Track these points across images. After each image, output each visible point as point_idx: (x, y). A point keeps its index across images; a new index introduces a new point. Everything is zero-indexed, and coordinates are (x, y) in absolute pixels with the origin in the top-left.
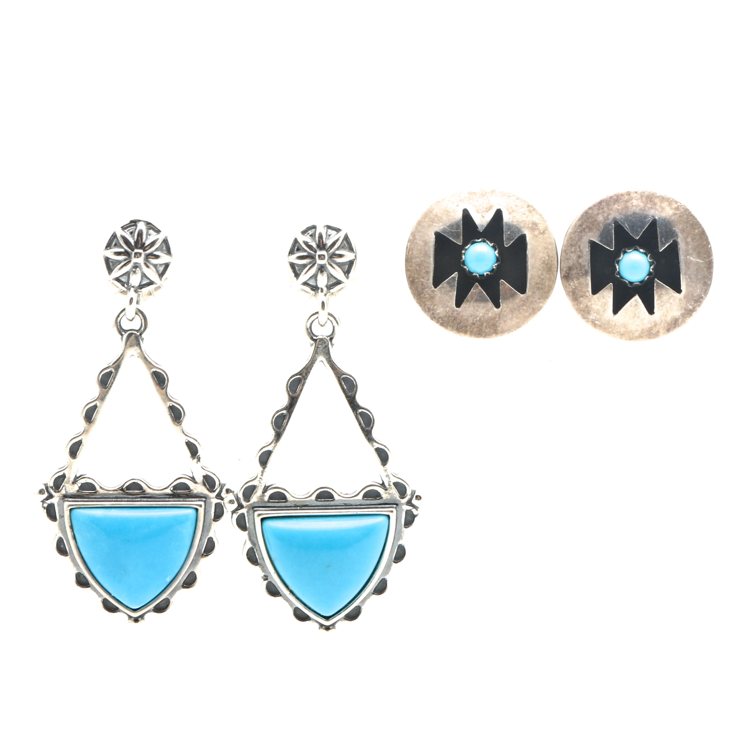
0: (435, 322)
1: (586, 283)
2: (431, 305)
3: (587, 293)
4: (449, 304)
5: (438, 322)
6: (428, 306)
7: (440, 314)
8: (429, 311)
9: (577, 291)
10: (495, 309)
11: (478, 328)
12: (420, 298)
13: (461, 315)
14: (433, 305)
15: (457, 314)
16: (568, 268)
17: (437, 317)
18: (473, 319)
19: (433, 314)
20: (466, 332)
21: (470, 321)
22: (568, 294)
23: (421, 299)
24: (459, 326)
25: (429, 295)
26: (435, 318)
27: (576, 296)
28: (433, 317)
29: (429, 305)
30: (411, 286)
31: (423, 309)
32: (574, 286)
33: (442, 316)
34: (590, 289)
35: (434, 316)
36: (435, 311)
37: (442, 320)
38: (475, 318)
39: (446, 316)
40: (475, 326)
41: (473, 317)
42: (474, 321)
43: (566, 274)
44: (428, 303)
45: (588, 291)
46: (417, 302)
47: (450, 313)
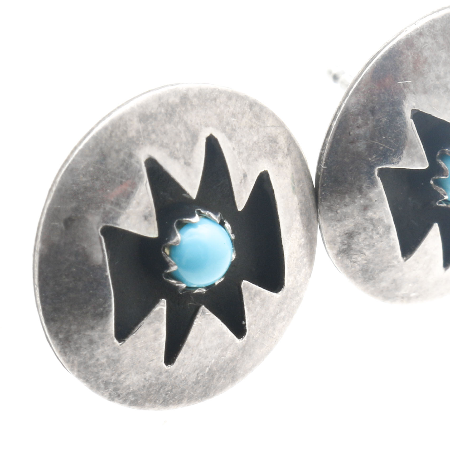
0: (120, 402)
1: (390, 246)
2: (112, 375)
3: (394, 261)
4: (153, 364)
5: (125, 401)
6: (105, 379)
7: (131, 387)
8: (106, 388)
9: (372, 266)
10: (237, 341)
11: (204, 387)
12: (87, 367)
13: (174, 376)
14: (116, 375)
15: (167, 377)
16: (345, 236)
17: (125, 393)
18: (198, 374)
19: (116, 390)
20: (179, 402)
21: (192, 378)
22: (353, 276)
23: (90, 369)
24: (169, 396)
25: (108, 357)
26: (119, 396)
27: (369, 274)
28: (117, 395)
29: (107, 376)
30: (63, 348)
31: (92, 387)
32: (366, 260)
33: (135, 389)
34: (399, 252)
35: (117, 393)
36: (122, 384)
37: (135, 395)
38: (201, 371)
39: (144, 386)
40: (200, 384)
41: (197, 372)
42: (199, 378)
43: (345, 247)
44: (106, 373)
45: (397, 257)
46: (79, 376)
47: (154, 379)
